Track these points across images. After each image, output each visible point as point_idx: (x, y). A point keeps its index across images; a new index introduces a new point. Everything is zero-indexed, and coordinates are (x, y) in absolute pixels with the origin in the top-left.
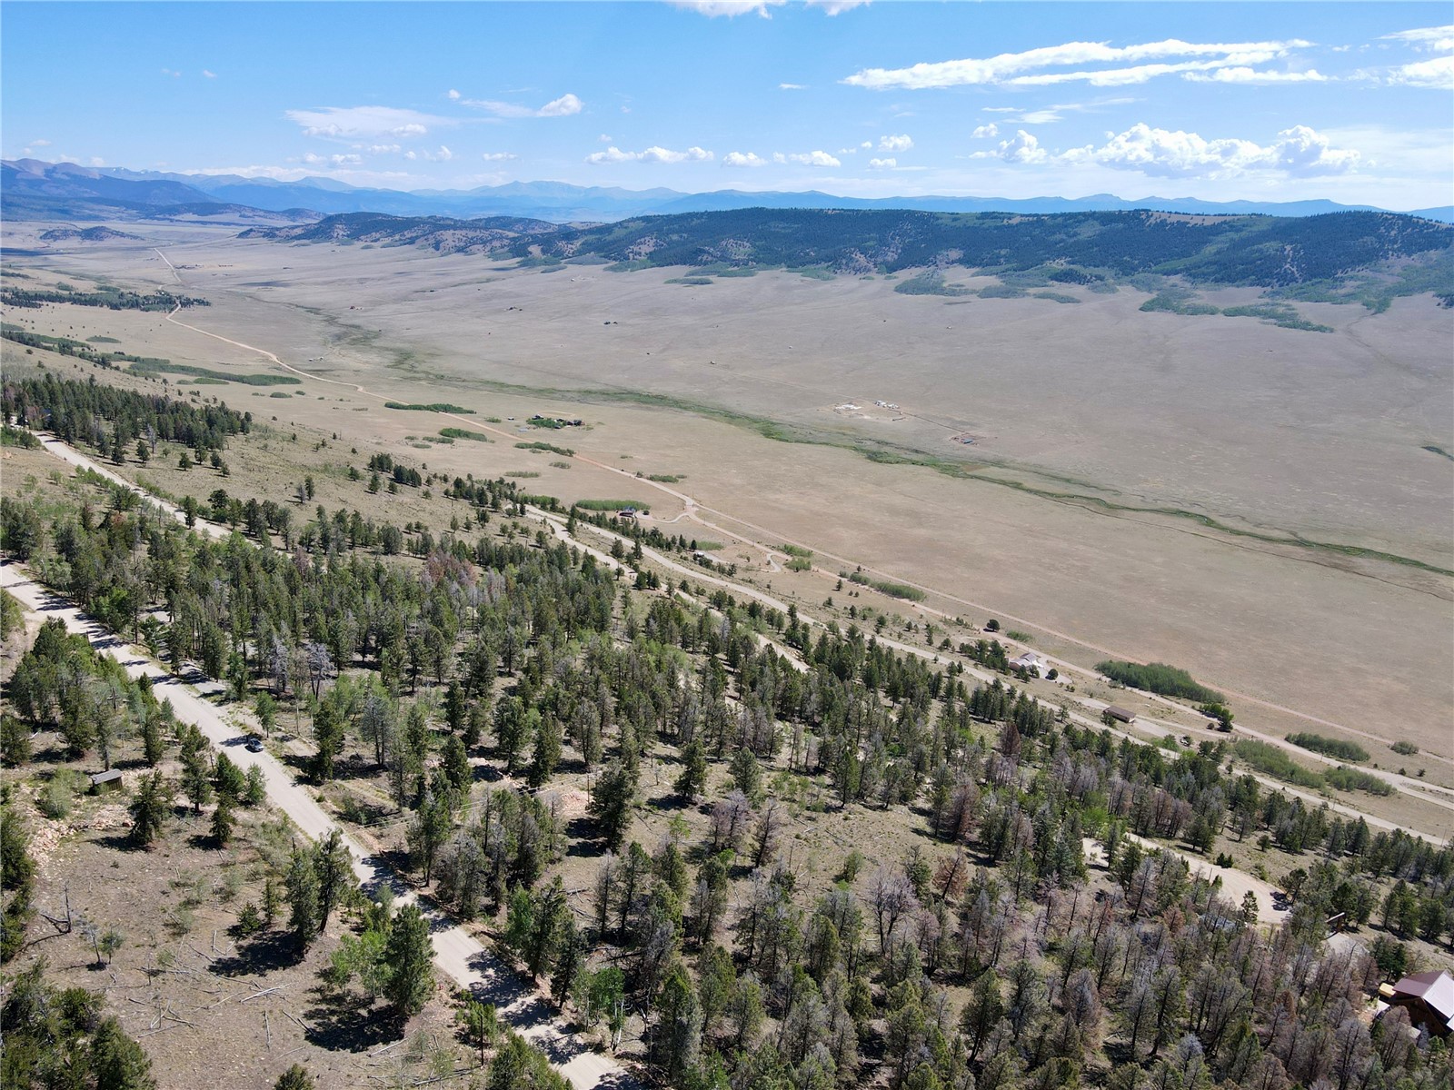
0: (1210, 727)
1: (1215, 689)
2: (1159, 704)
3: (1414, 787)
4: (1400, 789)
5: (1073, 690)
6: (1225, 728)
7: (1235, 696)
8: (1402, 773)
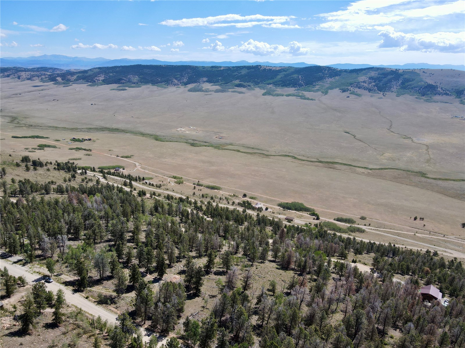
0: (314, 219)
1: (312, 208)
2: (299, 214)
3: (369, 229)
4: (366, 230)
5: (274, 213)
6: (318, 219)
7: (318, 210)
8: (365, 225)
